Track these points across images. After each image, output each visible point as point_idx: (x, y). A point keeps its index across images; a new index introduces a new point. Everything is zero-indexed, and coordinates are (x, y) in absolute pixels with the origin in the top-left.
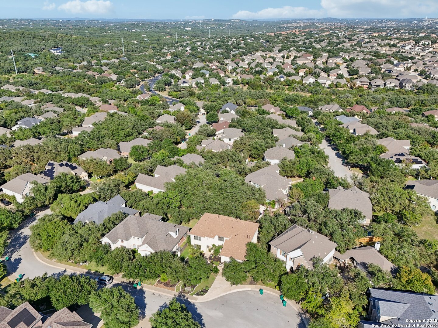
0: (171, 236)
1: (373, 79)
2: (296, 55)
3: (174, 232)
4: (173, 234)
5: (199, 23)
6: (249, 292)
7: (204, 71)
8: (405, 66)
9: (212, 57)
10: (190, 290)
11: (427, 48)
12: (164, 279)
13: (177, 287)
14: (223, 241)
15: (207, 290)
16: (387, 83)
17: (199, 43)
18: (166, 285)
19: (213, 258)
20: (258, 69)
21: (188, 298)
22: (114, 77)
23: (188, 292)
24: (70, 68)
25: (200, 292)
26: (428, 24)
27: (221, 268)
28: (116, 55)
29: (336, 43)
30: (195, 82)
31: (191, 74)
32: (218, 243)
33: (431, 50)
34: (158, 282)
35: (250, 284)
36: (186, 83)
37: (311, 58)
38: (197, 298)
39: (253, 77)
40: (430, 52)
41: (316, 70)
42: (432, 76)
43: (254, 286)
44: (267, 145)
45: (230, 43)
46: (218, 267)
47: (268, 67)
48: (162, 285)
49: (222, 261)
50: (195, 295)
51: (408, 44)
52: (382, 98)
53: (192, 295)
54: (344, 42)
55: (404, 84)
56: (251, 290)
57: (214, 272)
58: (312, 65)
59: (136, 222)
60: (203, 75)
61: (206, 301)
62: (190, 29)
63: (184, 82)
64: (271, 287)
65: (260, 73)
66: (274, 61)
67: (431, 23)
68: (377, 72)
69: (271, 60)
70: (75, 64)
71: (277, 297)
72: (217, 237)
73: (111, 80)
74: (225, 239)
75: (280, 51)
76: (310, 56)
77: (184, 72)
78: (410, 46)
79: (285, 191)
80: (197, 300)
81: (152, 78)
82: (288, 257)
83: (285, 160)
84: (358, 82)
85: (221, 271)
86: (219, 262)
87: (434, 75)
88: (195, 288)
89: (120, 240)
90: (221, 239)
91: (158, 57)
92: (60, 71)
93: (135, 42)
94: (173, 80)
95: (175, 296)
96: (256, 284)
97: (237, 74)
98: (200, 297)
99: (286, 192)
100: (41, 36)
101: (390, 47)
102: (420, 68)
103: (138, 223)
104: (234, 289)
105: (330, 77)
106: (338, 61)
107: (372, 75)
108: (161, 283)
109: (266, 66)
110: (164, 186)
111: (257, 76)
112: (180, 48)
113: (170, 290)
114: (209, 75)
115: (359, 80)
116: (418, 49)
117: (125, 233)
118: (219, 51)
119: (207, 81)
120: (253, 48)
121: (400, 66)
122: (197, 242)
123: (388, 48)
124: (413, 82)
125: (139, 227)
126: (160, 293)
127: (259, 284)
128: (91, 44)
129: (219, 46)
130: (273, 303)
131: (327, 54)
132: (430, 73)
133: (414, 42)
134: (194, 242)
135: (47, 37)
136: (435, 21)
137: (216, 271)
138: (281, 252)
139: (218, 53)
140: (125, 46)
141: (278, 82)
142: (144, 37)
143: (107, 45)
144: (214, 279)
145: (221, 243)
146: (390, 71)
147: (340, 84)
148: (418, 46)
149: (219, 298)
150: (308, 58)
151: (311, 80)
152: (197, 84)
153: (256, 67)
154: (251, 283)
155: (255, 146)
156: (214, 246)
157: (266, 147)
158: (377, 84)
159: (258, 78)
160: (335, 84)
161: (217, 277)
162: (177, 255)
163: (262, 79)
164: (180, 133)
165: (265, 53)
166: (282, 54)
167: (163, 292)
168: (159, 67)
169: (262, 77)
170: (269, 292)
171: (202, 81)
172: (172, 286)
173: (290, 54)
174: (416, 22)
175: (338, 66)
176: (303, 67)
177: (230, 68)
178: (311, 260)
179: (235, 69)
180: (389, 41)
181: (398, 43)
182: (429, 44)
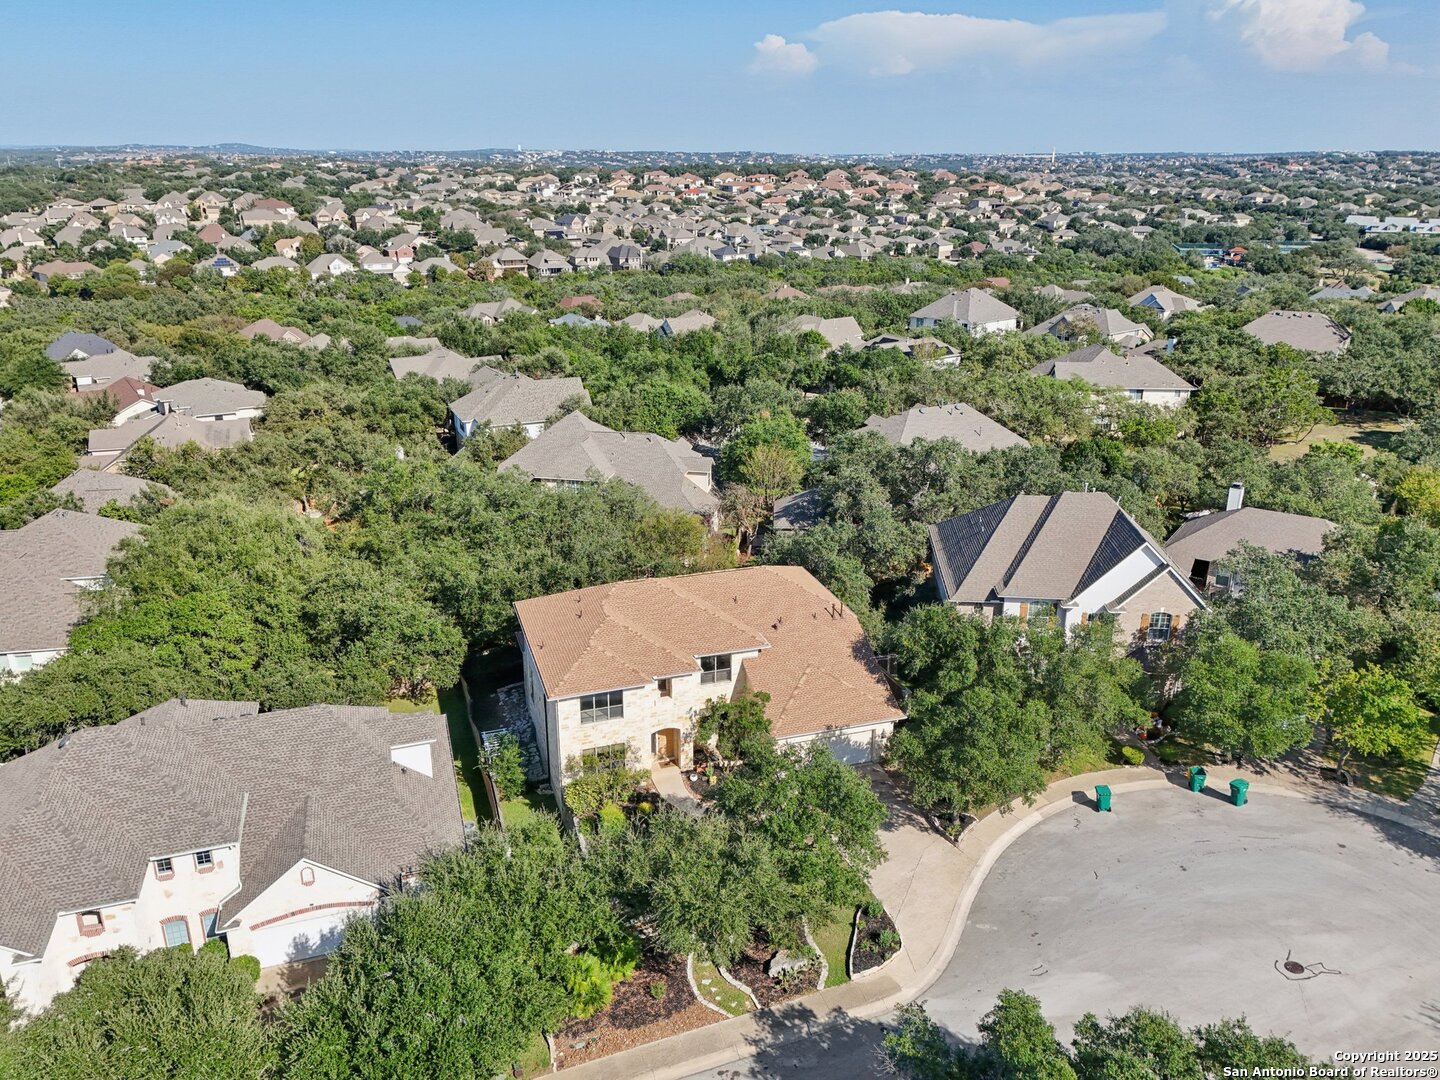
1: (530, 253)
2: (225, 205)
6: (1054, 830)
8: (586, 224)
16: (577, 261)
20: (102, 245)
21: (839, 1011)
23: (808, 976)
29: (334, 182)
39: (100, 271)
40: (612, 199)
42: (669, 241)
51: (546, 183)
53: (839, 979)
55: (622, 261)
56: (1048, 818)
65: (119, 256)
66: (150, 223)
68: (528, 236)
69: (138, 221)
74: (736, 661)
75: (151, 198)
76: (285, 207)
78: (553, 187)
84: (496, 265)
87: (673, 240)
95: (752, 1042)
101: (502, 191)
107: (521, 244)
111: (114, 265)
115: (493, 256)
116: (579, 194)
121: (574, 226)
122: (604, 733)
123: (499, 194)
124: (639, 254)
132: (662, 235)
133: (557, 180)
134: (579, 739)
136: (546, 155)
146: (558, 235)
147: (446, 273)
148: (575, 186)
150: (282, 211)
151: (339, 266)
158: (552, 265)
159: (123, 272)
160: (424, 274)
166: (168, 205)
169: (138, 266)
173: (196, 203)
180: (490, 179)
181: (517, 181)
182: (594, 181)
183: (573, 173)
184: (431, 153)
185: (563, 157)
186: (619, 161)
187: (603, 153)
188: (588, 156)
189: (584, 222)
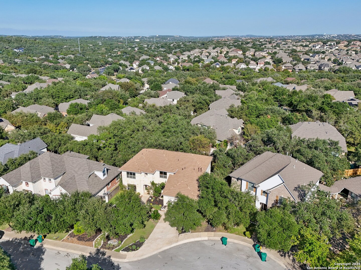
0: (96, 176)
1: (295, 65)
2: (228, 50)
3: (101, 171)
4: (100, 174)
5: (146, 38)
6: (206, 243)
7: (149, 61)
8: (320, 57)
9: (157, 53)
10: (116, 244)
11: (334, 47)
12: (79, 231)
13: (96, 241)
14: (166, 177)
15: (143, 243)
16: (308, 67)
17: (146, 46)
18: (81, 239)
19: (152, 200)
20: (197, 59)
21: (110, 257)
22: (68, 66)
23: (114, 247)
24: (29, 60)
25: (131, 246)
26: (327, 38)
27: (162, 212)
28: (73, 53)
29: (259, 45)
30: (141, 69)
31: (137, 63)
32: (159, 180)
33: (337, 48)
34: (70, 235)
35: (205, 231)
36: (133, 69)
37: (241, 52)
38: (126, 255)
39: (192, 65)
40: (336, 49)
41: (246, 59)
42: (344, 62)
43: (213, 233)
44: (211, 99)
45: (172, 45)
46: (159, 212)
47: (205, 59)
48: (75, 239)
49: (165, 204)
50: (124, 250)
51: (318, 45)
52: (307, 76)
53: (118, 251)
54: (266, 44)
55: (322, 68)
56: (208, 240)
57: (154, 218)
58: (242, 56)
59: (49, 159)
60: (148, 64)
61: (140, 258)
62: (138, 40)
63: (131, 69)
64: (238, 234)
65: (199, 62)
66: (210, 54)
67: (329, 37)
68: (298, 60)
69: (207, 54)
70: (34, 58)
71: (249, 247)
72: (158, 173)
73: (65, 68)
74: (168, 174)
75: (214, 48)
76: (240, 51)
77: (131, 63)
78: (319, 46)
79: (238, 130)
80: (125, 258)
81: (103, 67)
82: (259, 191)
83: (232, 107)
84: (283, 67)
85: (163, 217)
86: (160, 205)
87: (345, 62)
88: (124, 241)
89: (24, 183)
90: (163, 174)
91: (110, 54)
92: (19, 62)
93: (91, 45)
94: (121, 68)
95: (90, 253)
96: (215, 231)
97: (178, 64)
98: (130, 253)
99: (239, 132)
100: (7, 40)
101: (303, 47)
102: (333, 58)
103: (52, 161)
104: (182, 240)
105: (259, 65)
106: (264, 54)
107: (294, 62)
108: (74, 236)
109: (203, 58)
110: (97, 130)
111: (196, 64)
112: (129, 49)
113: (86, 245)
114: (154, 64)
115: (284, 65)
116: (327, 48)
117: (32, 173)
118: (162, 50)
119: (151, 67)
120: (191, 48)
121: (315, 57)
122: (131, 181)
123: (302, 48)
124: (330, 66)
125: (53, 165)
126: (69, 251)
127: (220, 231)
128: (52, 46)
129: (162, 47)
130: (245, 257)
131: (254, 50)
132: (342, 61)
133: (322, 44)
134: (126, 181)
135: (13, 41)
136: (332, 36)
137: (157, 216)
138: (247, 186)
139: (161, 51)
140: (81, 47)
141: (214, 68)
142: (99, 43)
143: (65, 47)
144: (153, 227)
145: (163, 180)
146: (308, 60)
147: (268, 69)
148: (326, 46)
149: (160, 253)
150: (239, 52)
151: (243, 66)
152: (143, 70)
153: (194, 58)
154: (207, 230)
155: (199, 101)
156: (153, 183)
157: (210, 101)
158: (300, 68)
159: (196, 65)
160: (263, 69)
161: (158, 224)
162: (105, 201)
163: (200, 66)
164: (122, 96)
165: (202, 50)
166: (216, 50)
167: (74, 250)
168: (110, 60)
169: (200, 64)
170: (236, 241)
171: (148, 68)
172: (89, 240)
173: (222, 50)
174: (317, 36)
175: (264, 57)
176: (235, 57)
177: (172, 60)
178: (296, 189)
179: (176, 60)
180: (302, 43)
181: (309, 44)
182: (334, 44)
183: (328, 42)
184: (298, 36)
185: (337, 36)
186: (355, 37)
187: (351, 35)
188: (345, 36)
189: (319, 56)
